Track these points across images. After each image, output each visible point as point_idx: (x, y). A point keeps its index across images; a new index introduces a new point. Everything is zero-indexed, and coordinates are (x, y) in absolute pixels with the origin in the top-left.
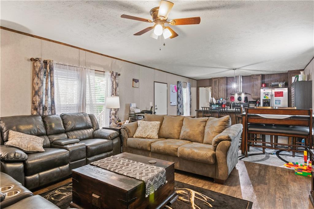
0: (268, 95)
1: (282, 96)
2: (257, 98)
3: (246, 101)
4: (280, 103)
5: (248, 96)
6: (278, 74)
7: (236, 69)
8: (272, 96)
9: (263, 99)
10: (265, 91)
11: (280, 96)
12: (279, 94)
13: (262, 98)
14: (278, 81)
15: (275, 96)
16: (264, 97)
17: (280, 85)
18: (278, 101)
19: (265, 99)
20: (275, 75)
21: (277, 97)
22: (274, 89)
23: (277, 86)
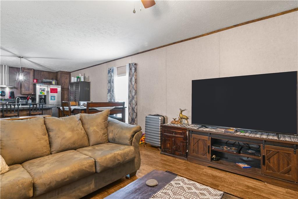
0: (44, 91)
1: (57, 93)
2: (28, 94)
3: (12, 97)
4: (54, 99)
5: (15, 91)
6: (48, 72)
7: (23, 57)
8: (48, 92)
9: (39, 95)
10: (41, 87)
11: (54, 93)
12: (54, 91)
13: (38, 93)
14: (47, 78)
15: (51, 92)
16: (41, 93)
17: (54, 82)
18: (53, 97)
19: (41, 94)
20: (45, 72)
21: (53, 93)
22: (50, 86)
23: (50, 83)
